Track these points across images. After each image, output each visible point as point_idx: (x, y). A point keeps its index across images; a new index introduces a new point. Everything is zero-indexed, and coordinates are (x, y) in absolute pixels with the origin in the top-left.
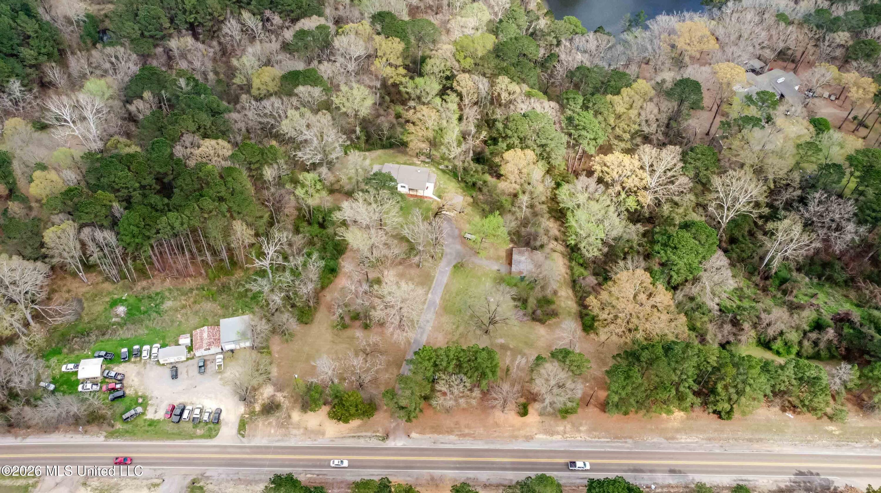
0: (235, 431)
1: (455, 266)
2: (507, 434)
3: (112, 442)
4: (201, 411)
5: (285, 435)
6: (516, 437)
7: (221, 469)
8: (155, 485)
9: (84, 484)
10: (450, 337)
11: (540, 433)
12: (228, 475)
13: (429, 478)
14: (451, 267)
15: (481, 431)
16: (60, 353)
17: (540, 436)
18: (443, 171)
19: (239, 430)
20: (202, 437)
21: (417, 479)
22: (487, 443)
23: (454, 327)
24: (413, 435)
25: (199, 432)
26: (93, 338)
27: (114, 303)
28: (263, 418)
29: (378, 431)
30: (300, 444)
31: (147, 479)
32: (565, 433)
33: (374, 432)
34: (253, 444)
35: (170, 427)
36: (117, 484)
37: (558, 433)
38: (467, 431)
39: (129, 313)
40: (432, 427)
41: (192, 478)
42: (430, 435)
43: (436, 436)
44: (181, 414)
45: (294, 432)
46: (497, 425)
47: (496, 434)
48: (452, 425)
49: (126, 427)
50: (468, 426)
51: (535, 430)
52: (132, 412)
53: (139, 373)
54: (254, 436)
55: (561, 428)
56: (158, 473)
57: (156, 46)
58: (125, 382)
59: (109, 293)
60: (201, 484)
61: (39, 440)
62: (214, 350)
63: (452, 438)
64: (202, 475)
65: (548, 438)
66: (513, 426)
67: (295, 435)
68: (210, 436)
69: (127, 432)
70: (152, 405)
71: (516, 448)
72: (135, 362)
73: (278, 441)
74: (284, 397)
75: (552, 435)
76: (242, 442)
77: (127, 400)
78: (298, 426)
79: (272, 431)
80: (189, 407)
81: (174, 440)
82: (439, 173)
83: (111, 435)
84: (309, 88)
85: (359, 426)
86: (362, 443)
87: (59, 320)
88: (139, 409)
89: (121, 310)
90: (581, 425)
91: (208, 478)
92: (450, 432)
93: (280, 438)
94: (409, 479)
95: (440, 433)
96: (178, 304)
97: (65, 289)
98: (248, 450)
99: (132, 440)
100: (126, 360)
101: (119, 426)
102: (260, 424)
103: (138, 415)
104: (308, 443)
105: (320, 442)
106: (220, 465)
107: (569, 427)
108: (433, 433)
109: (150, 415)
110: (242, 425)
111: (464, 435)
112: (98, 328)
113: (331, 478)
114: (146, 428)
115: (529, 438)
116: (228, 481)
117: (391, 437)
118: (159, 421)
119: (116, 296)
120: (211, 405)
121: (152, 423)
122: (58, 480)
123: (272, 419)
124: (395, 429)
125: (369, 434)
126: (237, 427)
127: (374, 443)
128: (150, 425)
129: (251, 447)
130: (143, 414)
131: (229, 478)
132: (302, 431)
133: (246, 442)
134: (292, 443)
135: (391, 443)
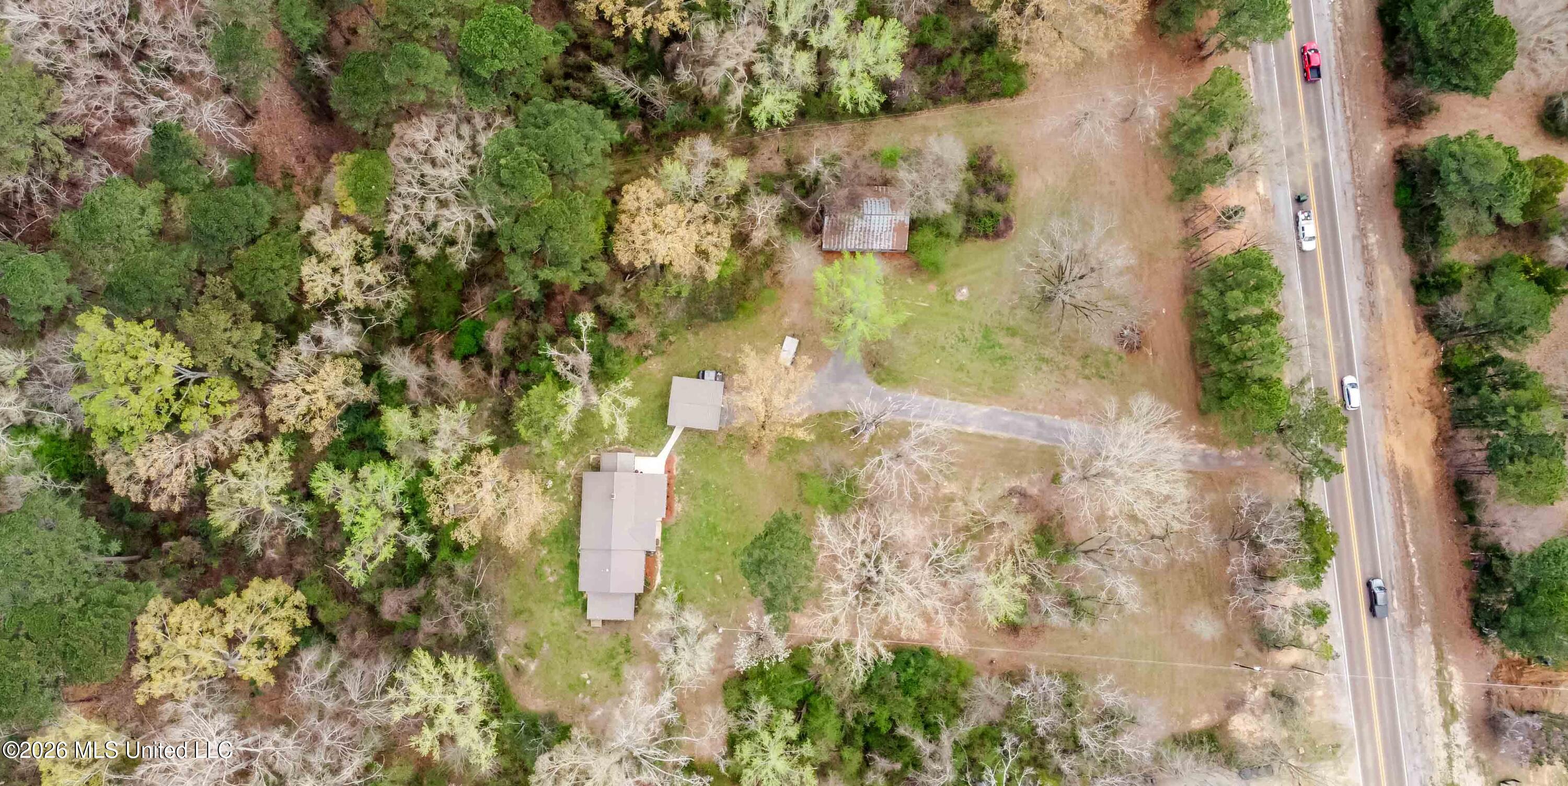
1: (881, 381)
7: (1407, 769)
10: (1072, 376)
12: (1414, 751)
14: (883, 389)
17: (1261, 188)
21: (1375, 406)
23: (1045, 367)
34: (1352, 723)
54: (1337, 724)
74: (1255, 688)
76: (1352, 745)
94: (1376, 421)
98: (1366, 729)
106: (1400, 770)
113: (1394, 563)
115: (1268, 207)
116: (1423, 750)
129: (1359, 726)
131: (1419, 748)
133: (1351, 734)
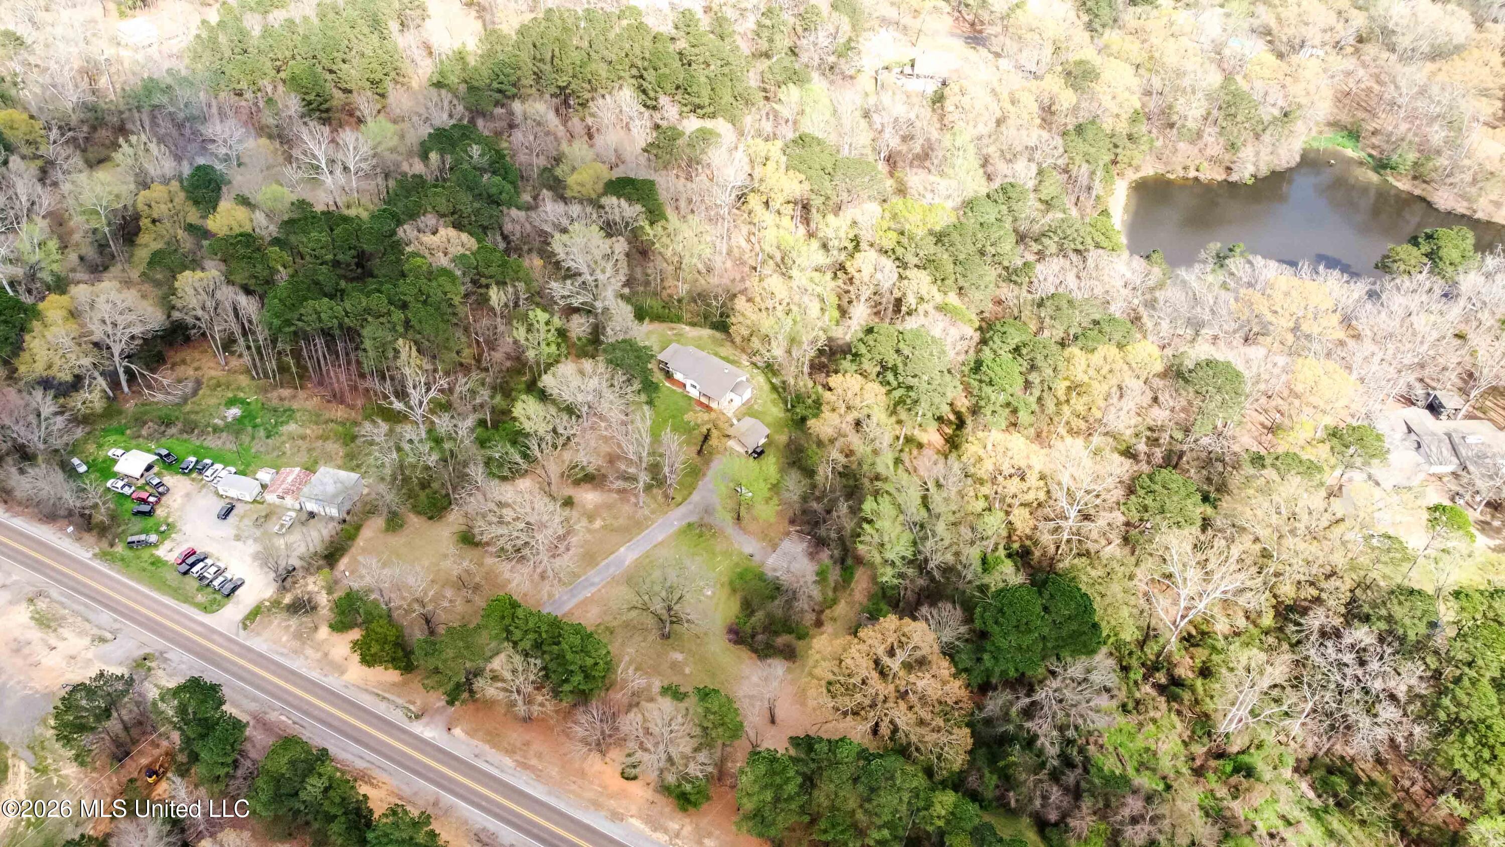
0: (240, 617)
1: (689, 525)
2: (590, 795)
3: (97, 564)
4: (219, 572)
5: (295, 652)
6: (596, 805)
7: (188, 657)
8: (102, 640)
9: (31, 600)
10: (608, 617)
11: (639, 817)
13: (432, 800)
14: (684, 523)
15: (554, 771)
16: (123, 434)
17: (636, 823)
18: (774, 388)
19: (247, 618)
20: (198, 606)
21: (416, 794)
22: (549, 793)
23: (625, 607)
24: (457, 731)
25: (200, 598)
26: (173, 430)
27: (231, 403)
28: (285, 615)
29: (414, 703)
30: (304, 671)
31: (99, 627)
32: (677, 835)
33: (410, 702)
34: (248, 643)
35: (172, 577)
36: (63, 618)
37: (666, 831)
38: (534, 762)
39: (239, 420)
40: (489, 733)
41: (147, 650)
42: (480, 744)
43: (487, 747)
44: (193, 565)
45: (309, 652)
46: (582, 774)
47: (574, 787)
48: (518, 744)
49: (128, 554)
50: (539, 756)
51: (634, 809)
52: (143, 537)
53: (188, 495)
54: (258, 634)
55: (674, 826)
56: (117, 626)
57: (497, 103)
58: (164, 499)
59: (239, 388)
60: (153, 665)
61: (25, 525)
62: (289, 501)
63: (508, 761)
64: (161, 653)
65: (647, 831)
66: (605, 787)
67: (307, 658)
68: (205, 609)
69: (123, 560)
70: (174, 540)
71: (585, 821)
72: (193, 480)
73: (282, 654)
74: (328, 601)
75: (655, 830)
76: (238, 634)
77: (150, 522)
78: (318, 647)
79: (284, 639)
80: (209, 561)
81: (165, 593)
82: (767, 387)
83: (103, 556)
84: (623, 203)
85: (394, 685)
86: (381, 709)
87: (160, 397)
88: (153, 538)
89: (234, 412)
90: (709, 835)
91: (166, 660)
92: (510, 751)
93: (285, 651)
94: (404, 787)
95: (494, 746)
96: (301, 431)
97: (196, 364)
98: (236, 648)
99: (119, 572)
100: (185, 472)
101: (120, 549)
102: (276, 622)
103: (148, 545)
104: (315, 675)
105: (332, 682)
106: (189, 650)
107: (688, 829)
108: (484, 741)
109: (161, 552)
110: (255, 613)
111: (525, 766)
112: (186, 422)
113: (308, 735)
114: (145, 565)
115: (616, 817)
117: (425, 719)
118: (165, 563)
119: (242, 395)
120: (235, 572)
121: (157, 562)
122: (8, 582)
123: (294, 622)
124: (438, 710)
125: (400, 701)
126: (247, 612)
127: (397, 717)
128: (153, 564)
129: (242, 647)
130: (155, 545)
132: (319, 655)
133: (243, 638)
134: (297, 664)
135: (417, 728)
